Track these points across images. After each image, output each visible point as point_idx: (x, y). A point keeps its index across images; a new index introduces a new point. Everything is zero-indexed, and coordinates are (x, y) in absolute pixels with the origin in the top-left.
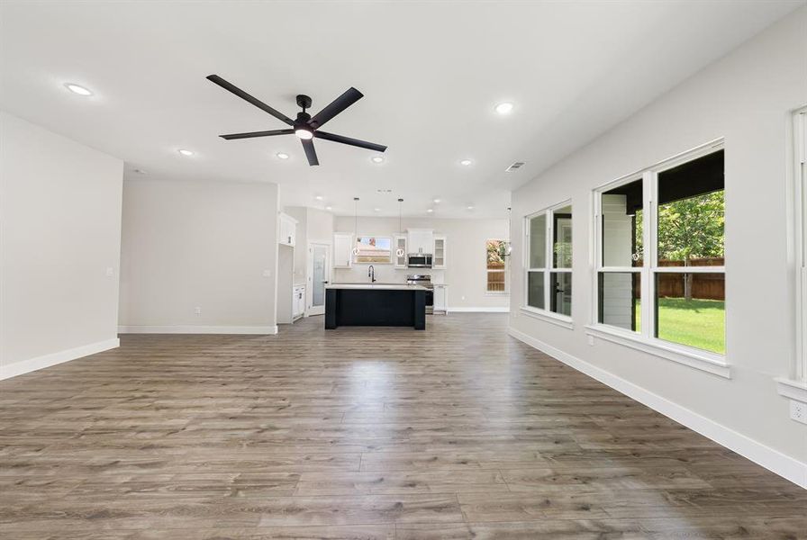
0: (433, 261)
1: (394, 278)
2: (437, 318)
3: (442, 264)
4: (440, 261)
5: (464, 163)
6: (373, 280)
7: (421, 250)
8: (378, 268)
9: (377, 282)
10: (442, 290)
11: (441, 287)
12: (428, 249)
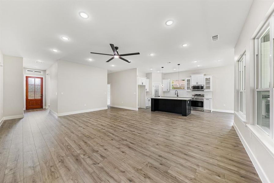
0: (205, 87)
1: (187, 95)
2: (205, 113)
3: (210, 89)
4: (208, 88)
5: (184, 46)
6: (178, 96)
7: (197, 83)
8: (180, 91)
9: (179, 96)
10: (209, 101)
11: (207, 99)
12: (202, 83)
